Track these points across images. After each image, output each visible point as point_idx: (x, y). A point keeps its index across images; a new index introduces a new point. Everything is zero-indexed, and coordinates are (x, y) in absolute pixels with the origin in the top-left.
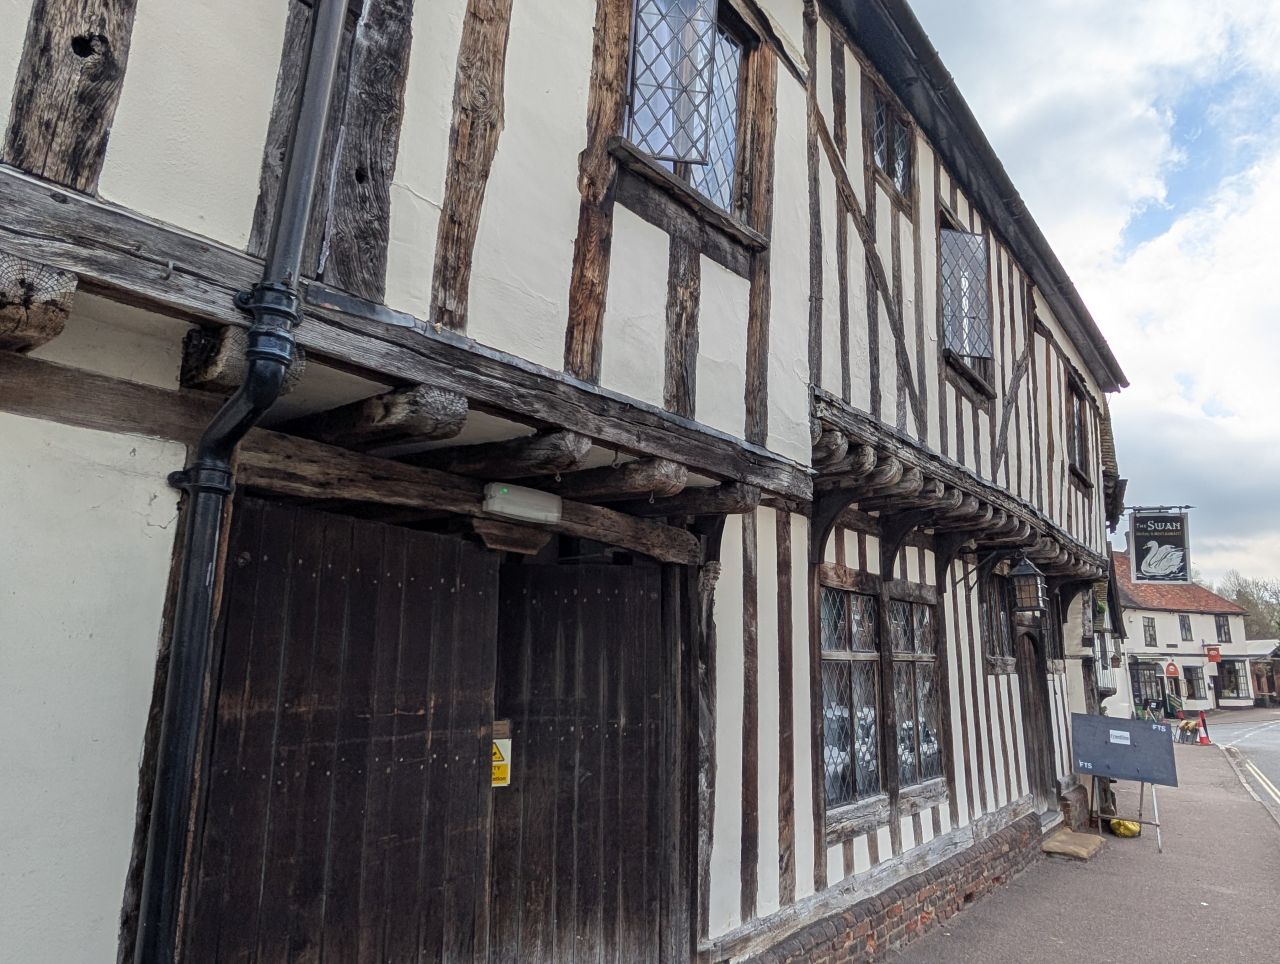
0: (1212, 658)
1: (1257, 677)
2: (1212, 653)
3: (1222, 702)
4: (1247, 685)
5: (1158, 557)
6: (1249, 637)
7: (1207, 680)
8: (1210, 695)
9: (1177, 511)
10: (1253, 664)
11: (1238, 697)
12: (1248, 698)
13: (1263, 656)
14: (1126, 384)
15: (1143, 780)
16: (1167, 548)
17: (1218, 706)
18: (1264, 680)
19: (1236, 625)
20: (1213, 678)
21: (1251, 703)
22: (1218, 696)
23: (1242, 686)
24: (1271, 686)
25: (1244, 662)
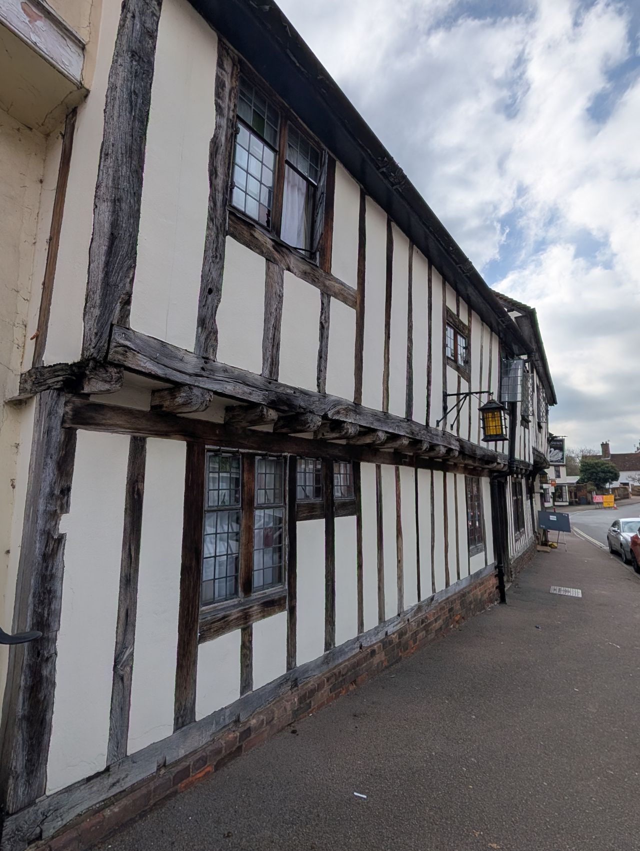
0: (552, 485)
1: (570, 492)
2: (553, 482)
3: (556, 504)
4: (566, 496)
5: (554, 454)
6: (568, 475)
7: (550, 494)
8: (551, 500)
9: (561, 438)
10: (568, 487)
11: (563, 501)
12: (567, 502)
13: (573, 484)
14: (556, 403)
15: (559, 530)
16: (557, 451)
17: (554, 505)
18: (573, 494)
19: (563, 470)
20: (552, 493)
21: (568, 504)
22: (554, 501)
23: (564, 497)
24: (576, 497)
25: (565, 486)
